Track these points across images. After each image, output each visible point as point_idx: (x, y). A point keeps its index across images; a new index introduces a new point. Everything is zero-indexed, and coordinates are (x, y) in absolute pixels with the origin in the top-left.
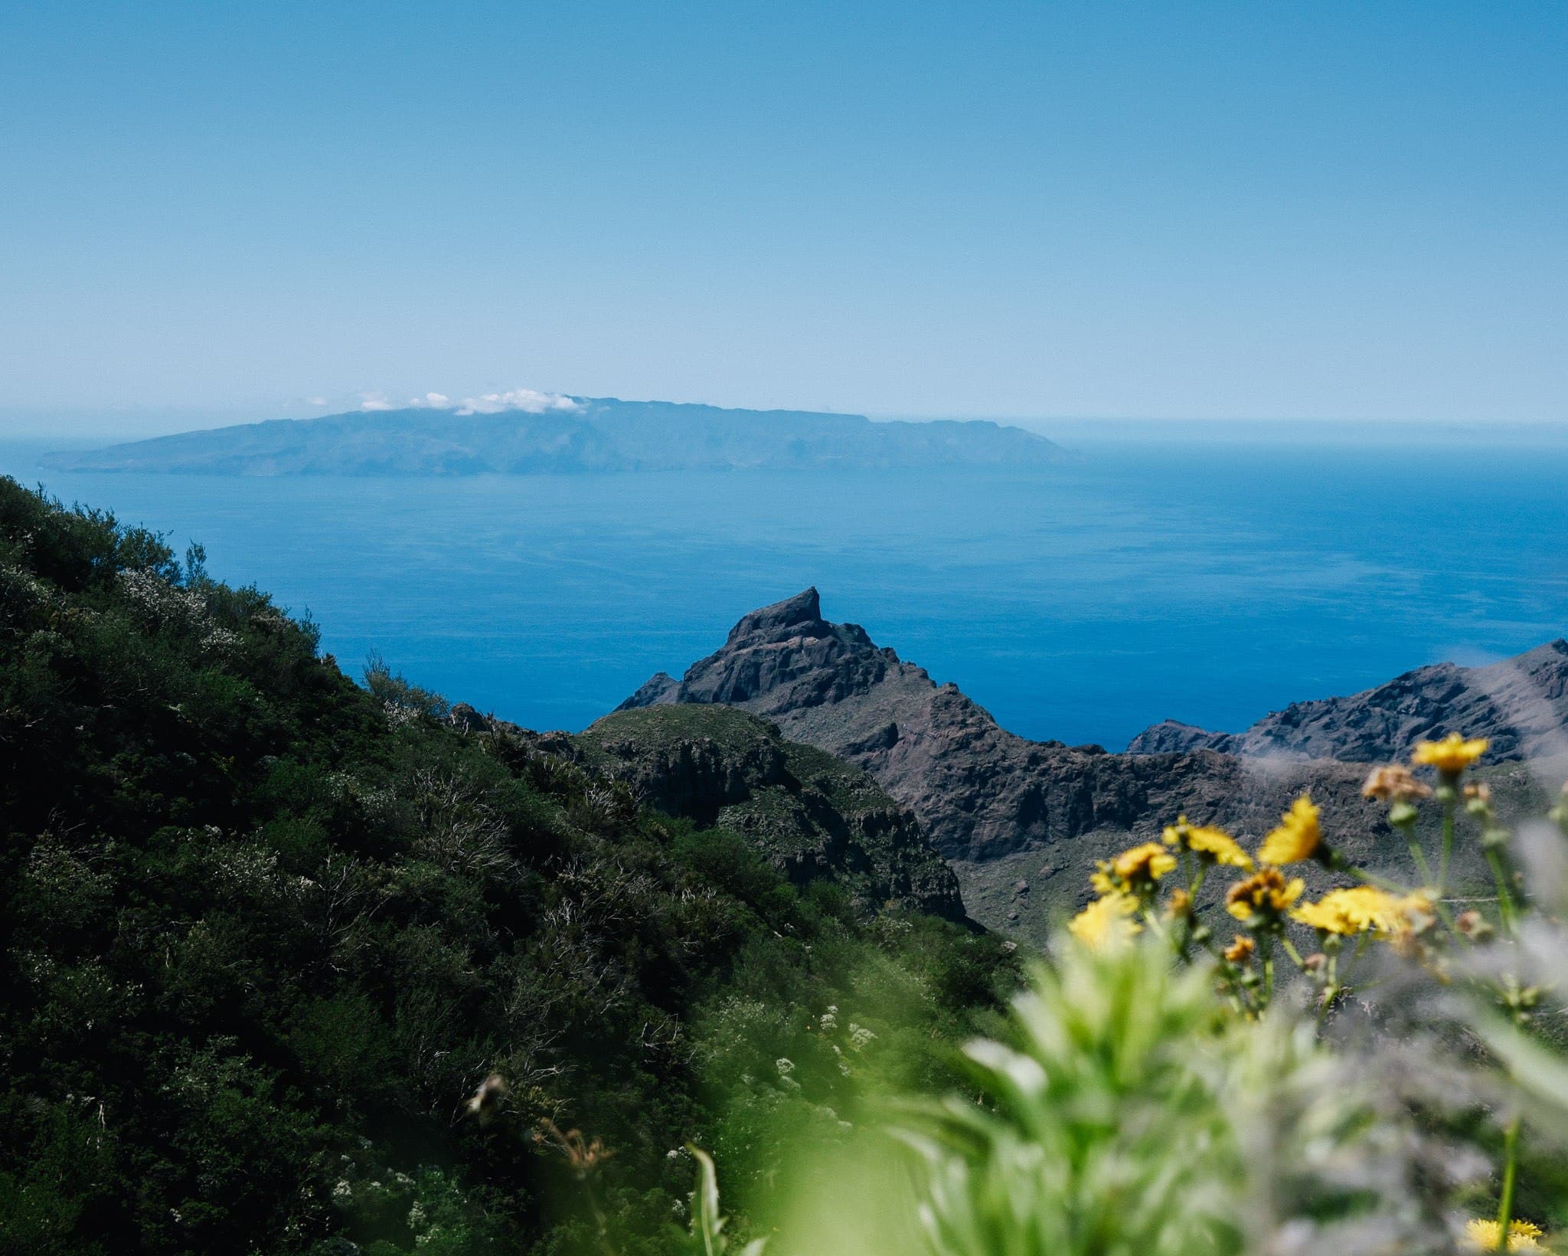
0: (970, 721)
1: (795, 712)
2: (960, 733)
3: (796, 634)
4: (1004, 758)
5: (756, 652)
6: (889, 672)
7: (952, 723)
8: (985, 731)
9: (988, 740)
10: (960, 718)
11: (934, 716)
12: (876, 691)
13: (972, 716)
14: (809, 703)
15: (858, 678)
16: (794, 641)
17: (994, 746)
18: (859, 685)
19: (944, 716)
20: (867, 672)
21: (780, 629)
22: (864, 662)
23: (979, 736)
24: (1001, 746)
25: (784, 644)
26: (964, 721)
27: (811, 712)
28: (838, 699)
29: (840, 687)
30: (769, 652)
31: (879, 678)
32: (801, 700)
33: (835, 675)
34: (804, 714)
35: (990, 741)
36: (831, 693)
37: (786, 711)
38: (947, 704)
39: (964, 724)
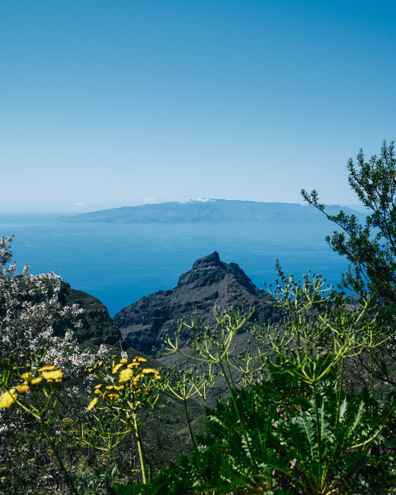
0: (238, 291)
1: (198, 288)
2: (235, 294)
3: (210, 266)
4: (247, 302)
5: (198, 271)
6: (226, 276)
7: (233, 291)
8: (242, 294)
9: (243, 296)
10: (235, 290)
11: (228, 289)
12: (221, 282)
13: (239, 289)
14: (202, 285)
15: (216, 278)
16: (210, 267)
17: (244, 298)
18: (217, 280)
19: (231, 289)
20: (219, 276)
21: (205, 264)
22: (219, 273)
23: (240, 295)
24: (246, 298)
25: (206, 268)
26: (236, 291)
27: (202, 288)
28: (210, 284)
29: (211, 281)
30: (202, 271)
31: (223, 278)
32: (200, 284)
33: (210, 277)
34: (200, 289)
35: (243, 297)
36: (208, 282)
37: (195, 288)
38: (232, 285)
39: (236, 292)
